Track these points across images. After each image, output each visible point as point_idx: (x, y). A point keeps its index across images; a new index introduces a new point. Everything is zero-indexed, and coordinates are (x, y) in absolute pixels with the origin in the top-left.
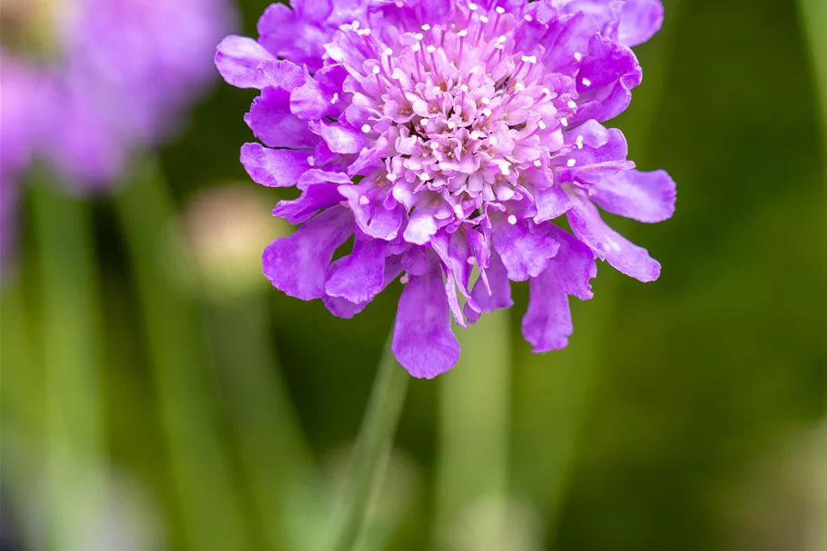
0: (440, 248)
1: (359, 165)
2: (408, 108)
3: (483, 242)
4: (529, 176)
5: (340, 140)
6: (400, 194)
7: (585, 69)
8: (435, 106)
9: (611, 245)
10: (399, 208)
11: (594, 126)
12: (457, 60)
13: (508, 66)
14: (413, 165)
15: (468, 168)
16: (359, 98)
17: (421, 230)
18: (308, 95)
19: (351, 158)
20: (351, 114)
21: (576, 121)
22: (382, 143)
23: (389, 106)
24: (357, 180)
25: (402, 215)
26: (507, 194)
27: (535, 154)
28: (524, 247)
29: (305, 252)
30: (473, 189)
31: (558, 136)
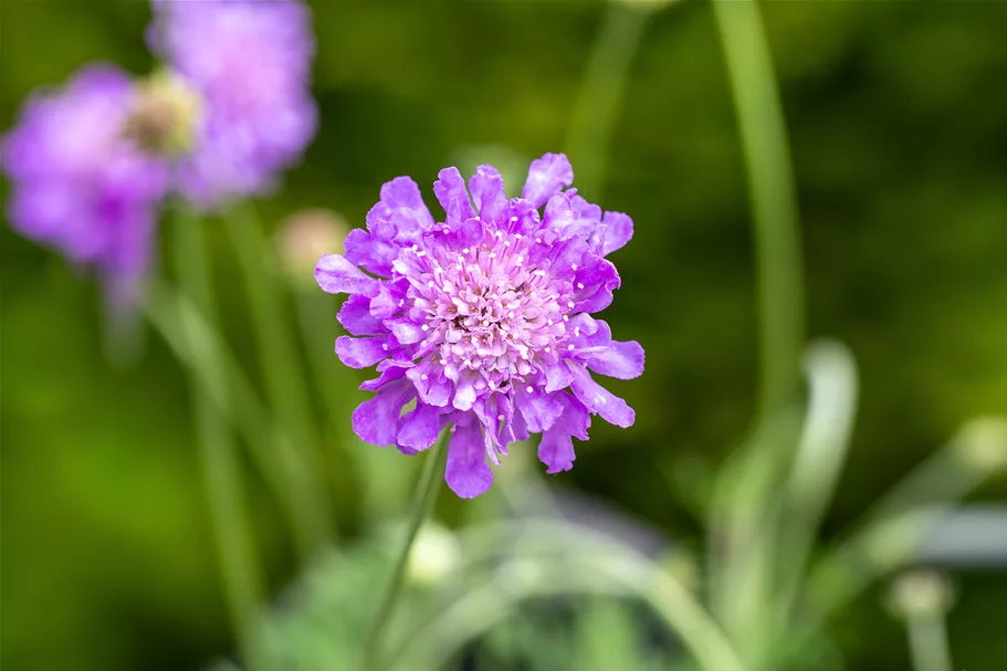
0: (479, 411)
1: (420, 353)
2: (455, 308)
3: (509, 405)
4: (540, 356)
5: (406, 334)
6: (450, 373)
7: (580, 275)
8: (473, 307)
9: (599, 399)
10: (449, 382)
11: (586, 318)
12: (488, 272)
13: (524, 276)
14: (458, 350)
15: (498, 352)
16: (419, 302)
17: (465, 399)
18: (383, 302)
19: (414, 347)
20: (414, 314)
21: (574, 314)
22: (436, 334)
23: (441, 308)
24: (418, 362)
25: (451, 388)
26: (526, 370)
27: (544, 340)
28: (538, 406)
29: (382, 410)
30: (501, 366)
31: (561, 326)
